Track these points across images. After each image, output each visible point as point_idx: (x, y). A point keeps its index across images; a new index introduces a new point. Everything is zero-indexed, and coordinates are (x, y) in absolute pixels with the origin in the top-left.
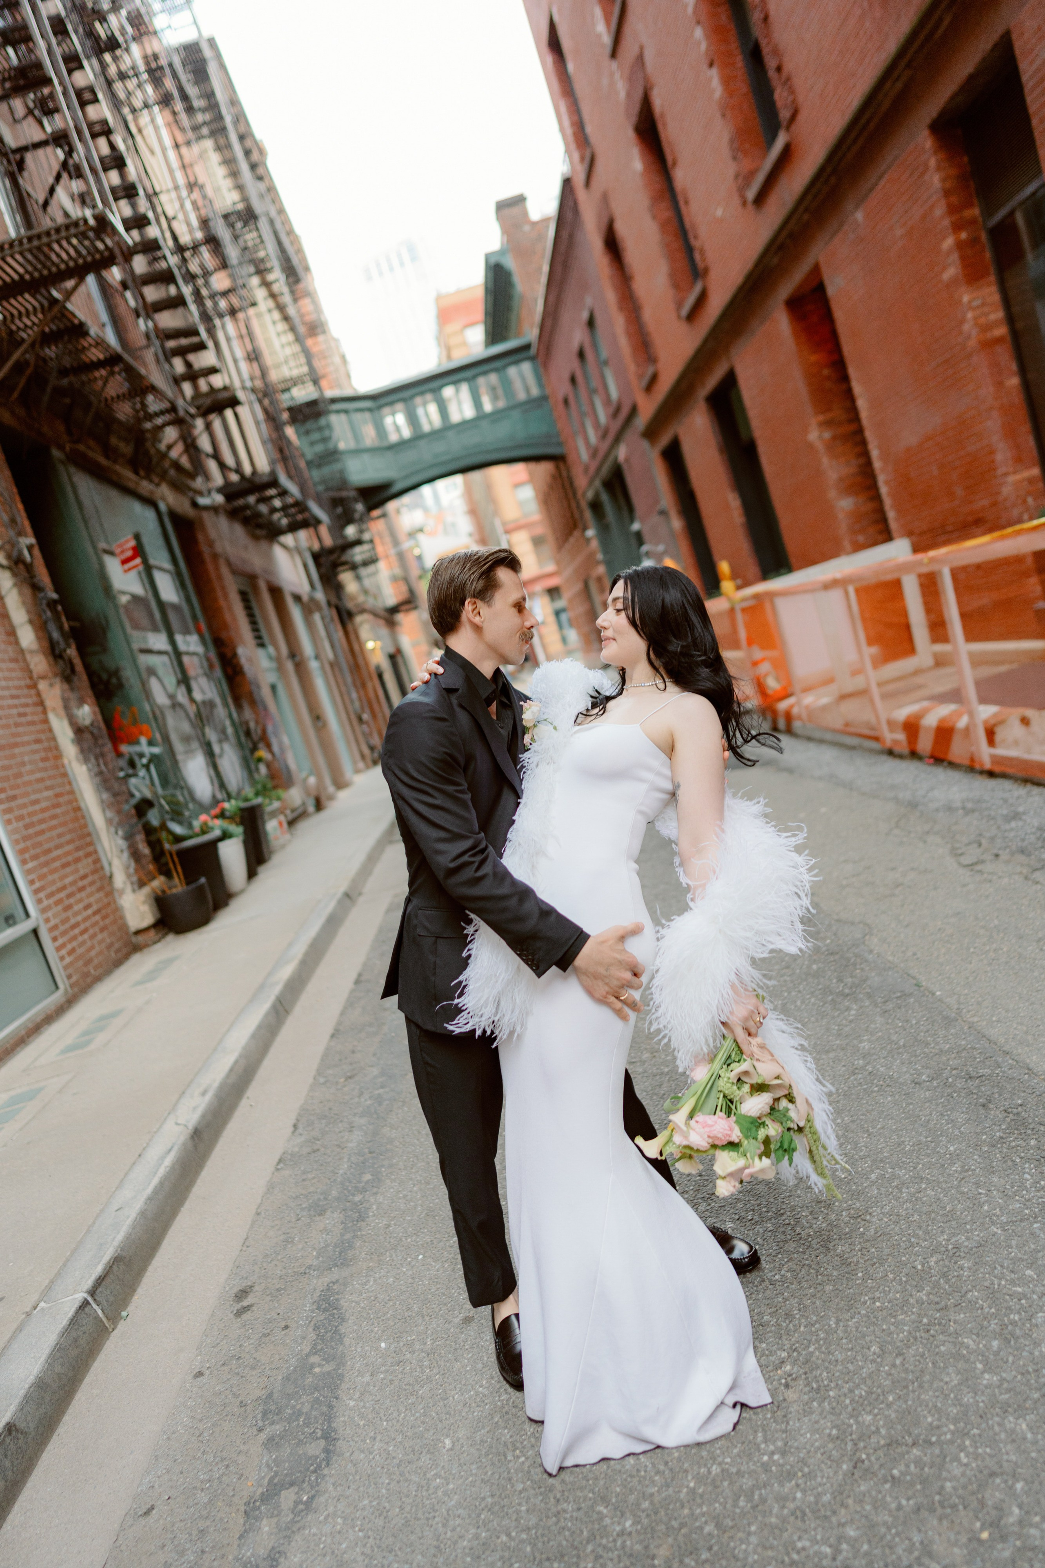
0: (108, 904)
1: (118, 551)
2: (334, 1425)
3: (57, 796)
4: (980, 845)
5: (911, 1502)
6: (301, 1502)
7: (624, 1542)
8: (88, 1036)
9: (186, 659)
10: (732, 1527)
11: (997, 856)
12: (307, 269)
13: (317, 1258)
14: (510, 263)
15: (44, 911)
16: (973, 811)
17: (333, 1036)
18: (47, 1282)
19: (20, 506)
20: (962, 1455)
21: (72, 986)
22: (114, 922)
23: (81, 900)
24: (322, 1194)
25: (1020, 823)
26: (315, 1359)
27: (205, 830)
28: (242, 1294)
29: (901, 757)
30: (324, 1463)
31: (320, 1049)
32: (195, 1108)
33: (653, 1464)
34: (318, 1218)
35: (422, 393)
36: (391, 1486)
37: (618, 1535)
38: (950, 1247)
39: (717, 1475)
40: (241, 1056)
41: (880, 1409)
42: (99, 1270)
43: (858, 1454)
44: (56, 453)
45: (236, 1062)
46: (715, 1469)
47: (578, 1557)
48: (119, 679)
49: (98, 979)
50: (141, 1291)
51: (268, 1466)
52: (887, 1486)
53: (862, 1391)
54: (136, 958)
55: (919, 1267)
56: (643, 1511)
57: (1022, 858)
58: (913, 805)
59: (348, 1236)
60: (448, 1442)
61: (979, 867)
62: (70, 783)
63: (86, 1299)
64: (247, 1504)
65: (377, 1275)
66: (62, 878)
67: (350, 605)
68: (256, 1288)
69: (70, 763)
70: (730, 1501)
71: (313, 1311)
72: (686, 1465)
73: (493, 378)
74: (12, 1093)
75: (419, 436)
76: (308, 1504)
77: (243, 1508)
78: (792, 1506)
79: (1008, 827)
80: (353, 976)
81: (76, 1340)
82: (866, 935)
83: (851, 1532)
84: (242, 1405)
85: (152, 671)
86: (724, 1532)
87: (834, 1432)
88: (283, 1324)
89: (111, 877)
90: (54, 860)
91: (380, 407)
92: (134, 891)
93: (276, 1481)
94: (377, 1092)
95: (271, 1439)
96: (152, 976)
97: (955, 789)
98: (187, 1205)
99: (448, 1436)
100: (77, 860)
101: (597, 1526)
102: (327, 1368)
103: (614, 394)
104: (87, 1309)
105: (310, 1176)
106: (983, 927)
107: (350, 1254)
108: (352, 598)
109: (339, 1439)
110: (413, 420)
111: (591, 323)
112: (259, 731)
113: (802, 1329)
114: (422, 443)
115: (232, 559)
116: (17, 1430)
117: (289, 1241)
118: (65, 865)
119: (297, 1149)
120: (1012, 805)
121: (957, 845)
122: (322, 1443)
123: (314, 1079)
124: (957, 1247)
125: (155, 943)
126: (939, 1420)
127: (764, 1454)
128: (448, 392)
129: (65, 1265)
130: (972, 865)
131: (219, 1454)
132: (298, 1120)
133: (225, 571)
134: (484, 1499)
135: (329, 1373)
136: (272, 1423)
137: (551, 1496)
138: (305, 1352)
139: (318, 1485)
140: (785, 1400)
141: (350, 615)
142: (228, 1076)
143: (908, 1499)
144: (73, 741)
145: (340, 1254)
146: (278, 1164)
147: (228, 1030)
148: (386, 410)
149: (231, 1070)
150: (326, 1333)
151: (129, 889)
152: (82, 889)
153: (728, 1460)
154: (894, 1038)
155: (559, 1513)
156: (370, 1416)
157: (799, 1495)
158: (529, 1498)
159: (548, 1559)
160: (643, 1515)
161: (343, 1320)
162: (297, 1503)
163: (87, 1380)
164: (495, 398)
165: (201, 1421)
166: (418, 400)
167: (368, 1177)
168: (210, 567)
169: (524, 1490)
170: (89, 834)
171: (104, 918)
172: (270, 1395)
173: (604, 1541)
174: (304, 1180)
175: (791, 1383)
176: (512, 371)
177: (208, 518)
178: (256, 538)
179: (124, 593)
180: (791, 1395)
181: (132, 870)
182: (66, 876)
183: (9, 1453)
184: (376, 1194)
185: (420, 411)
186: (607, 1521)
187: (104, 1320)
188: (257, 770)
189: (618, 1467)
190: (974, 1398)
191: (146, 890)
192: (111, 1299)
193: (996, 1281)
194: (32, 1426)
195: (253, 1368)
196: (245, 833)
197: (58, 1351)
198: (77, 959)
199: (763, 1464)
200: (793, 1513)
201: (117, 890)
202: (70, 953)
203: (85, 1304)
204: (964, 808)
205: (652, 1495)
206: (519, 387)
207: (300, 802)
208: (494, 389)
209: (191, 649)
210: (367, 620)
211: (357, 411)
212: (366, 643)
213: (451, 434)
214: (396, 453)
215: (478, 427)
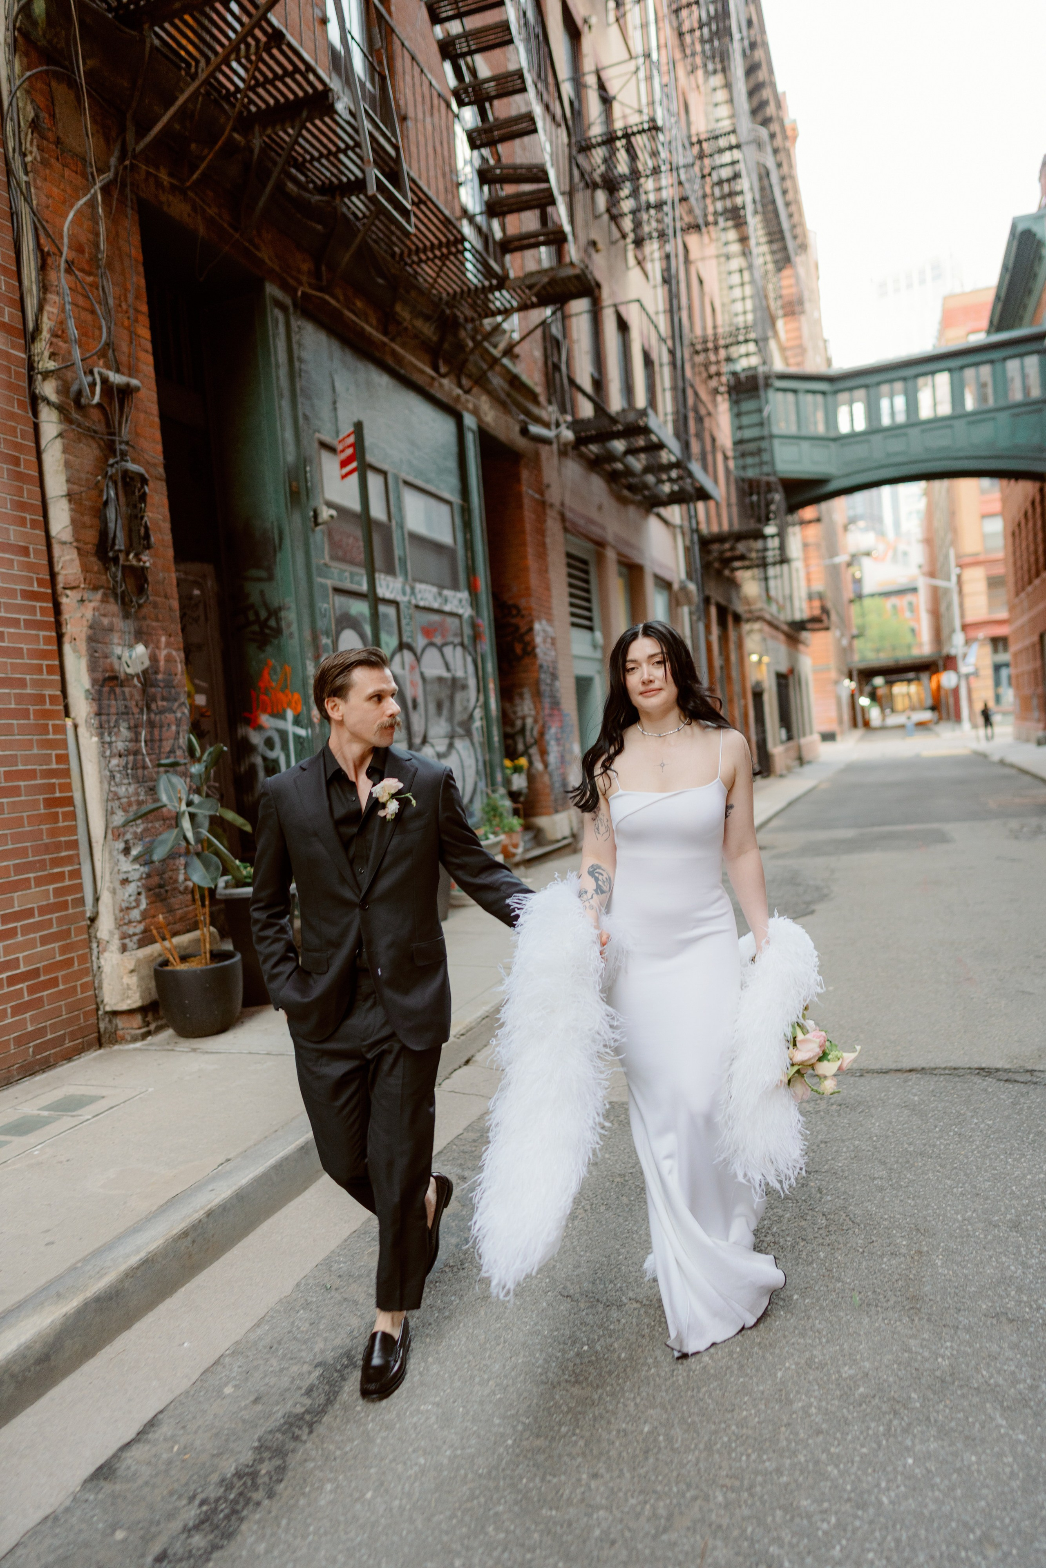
1: (340, 447)
12: (803, 247)
14: (1043, 231)
19: (145, 333)
22: (70, 993)
35: (891, 381)
44: (272, 290)
48: (279, 620)
62: (63, 759)
67: (740, 609)
69: (76, 727)
73: (985, 371)
75: (874, 431)
85: (351, 623)
89: (92, 919)
91: (836, 392)
92: (125, 949)
100: (18, 885)
108: (747, 601)
110: (872, 412)
112: (535, 733)
114: (878, 438)
115: (569, 515)
125: (135, 1039)
128: (924, 382)
133: (553, 526)
141: (738, 619)
144: (89, 691)
148: (844, 396)
151: (120, 942)
164: (982, 397)
166: (885, 388)
168: (529, 515)
170: (71, 845)
171: (40, 986)
176: (1013, 366)
177: (548, 457)
178: (623, 501)
179: (329, 504)
181: (139, 913)
185: (885, 404)
201: (98, 941)
206: (1017, 385)
207: (567, 832)
208: (984, 385)
209: (447, 608)
210: (761, 631)
211: (808, 391)
212: (750, 654)
213: (915, 431)
214: (843, 446)
215: (951, 427)
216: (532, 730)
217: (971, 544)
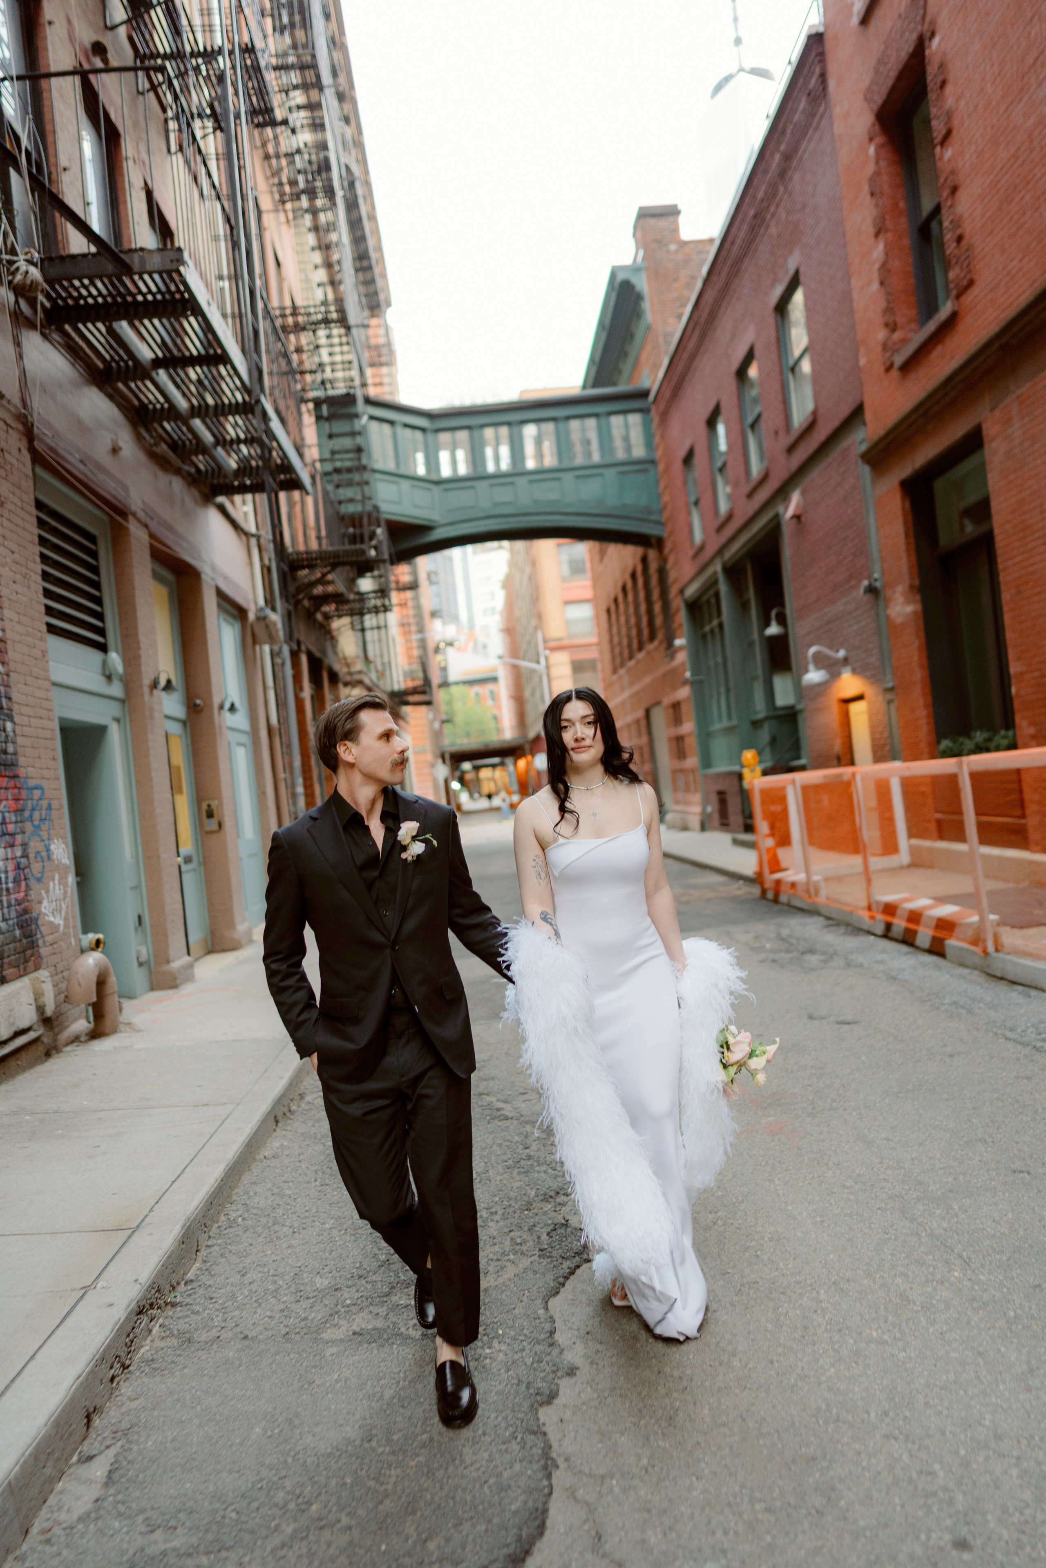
14: (642, 283)
35: (495, 424)
67: (337, 666)
73: (592, 426)
75: (478, 476)
91: (437, 431)
103: (803, 412)
110: (476, 456)
114: (483, 485)
115: (42, 430)
128: (530, 431)
141: (334, 677)
148: (445, 437)
166: (489, 433)
176: (616, 421)
185: (487, 452)
207: (27, 1020)
211: (406, 426)
213: (521, 481)
214: (446, 490)
215: (558, 479)
217: (555, 629)
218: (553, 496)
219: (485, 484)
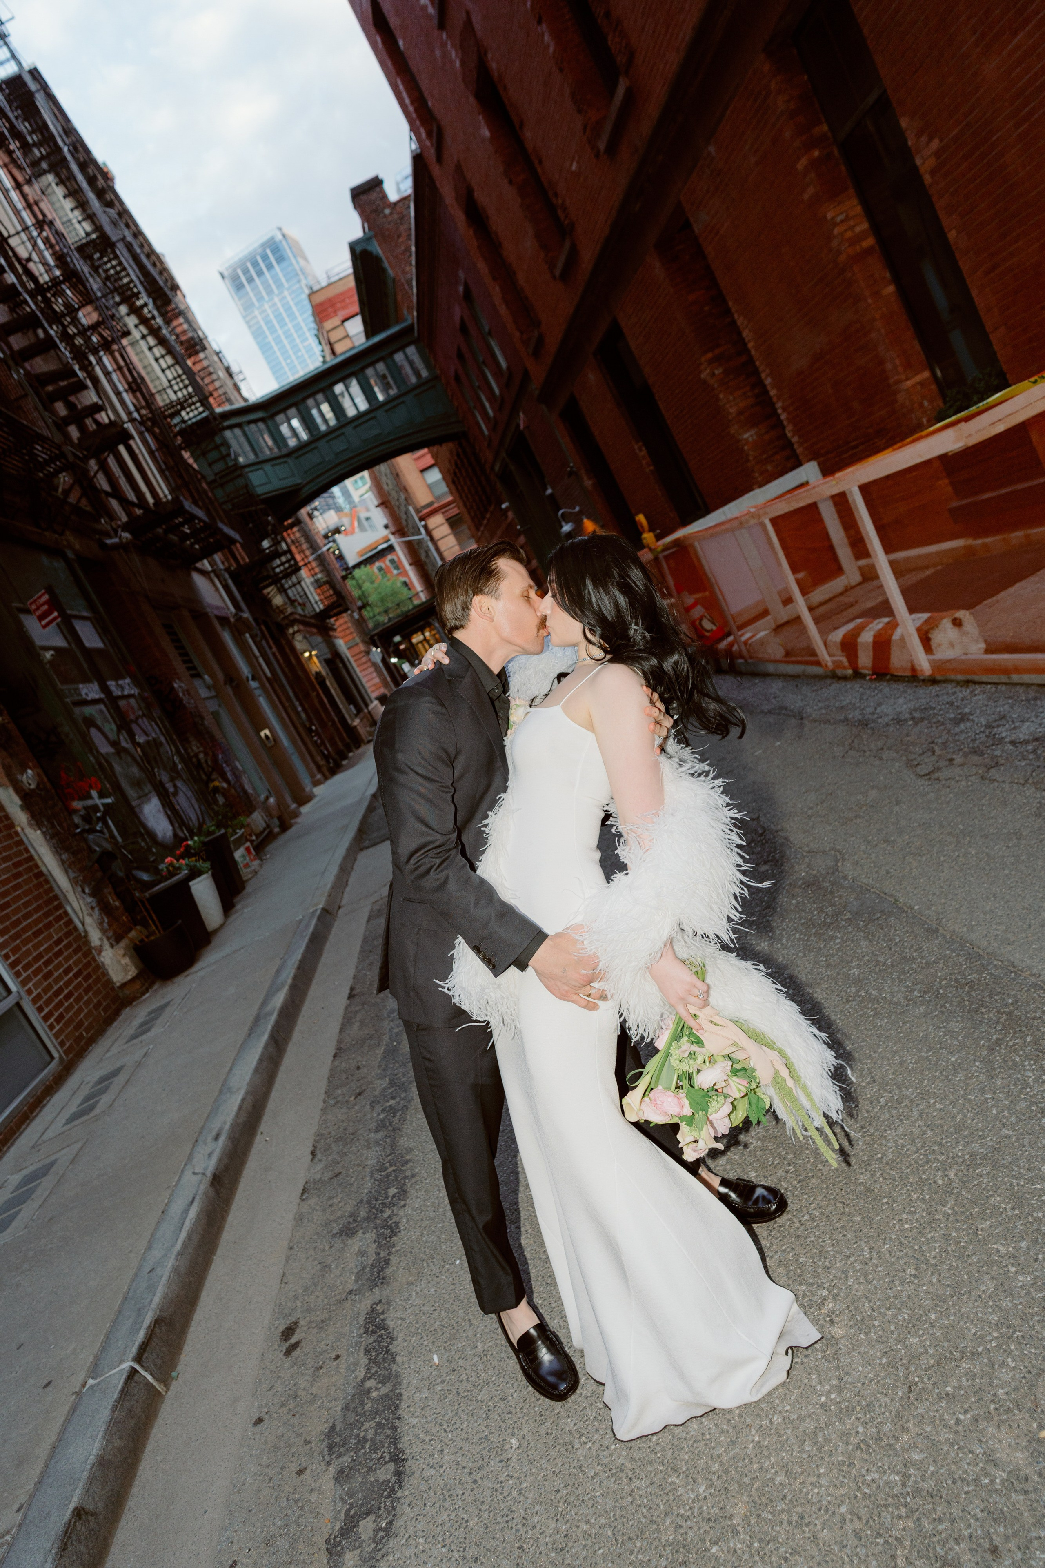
0: (88, 964)
1: (33, 607)
2: (399, 1446)
3: (17, 865)
4: (933, 752)
5: (968, 1416)
6: (380, 1529)
7: (701, 1508)
8: (91, 1100)
9: (122, 703)
10: (802, 1473)
11: (951, 760)
12: (175, 287)
13: (356, 1281)
14: (376, 248)
15: (24, 983)
16: (922, 719)
17: (335, 1056)
18: (91, 1359)
20: (1009, 1360)
21: (66, 1052)
22: (98, 980)
23: (60, 965)
24: (350, 1216)
25: (968, 724)
26: (370, 1383)
27: (173, 871)
28: (288, 1332)
29: (845, 678)
30: (397, 1486)
31: (325, 1071)
32: (210, 1155)
33: (716, 1425)
34: (350, 1242)
35: (312, 394)
36: (465, 1496)
37: (693, 1502)
38: (967, 1157)
39: (779, 1424)
40: (247, 1093)
41: (925, 1330)
42: (141, 1335)
43: (910, 1377)
45: (243, 1100)
46: (777, 1419)
47: (659, 1531)
48: (58, 736)
49: (92, 1041)
50: (187, 1348)
51: (342, 1499)
52: (943, 1404)
53: (905, 1315)
54: (127, 1011)
55: (940, 1182)
56: (714, 1473)
57: (975, 759)
58: (864, 724)
59: (382, 1254)
60: (514, 1441)
61: (936, 775)
62: (27, 850)
63: (133, 1368)
64: (328, 1541)
65: (418, 1289)
66: (36, 947)
67: (279, 618)
68: (302, 1323)
69: (23, 829)
70: (796, 1448)
71: (361, 1336)
72: (748, 1421)
73: (381, 367)
74: (25, 1172)
75: (316, 436)
76: (388, 1530)
77: (324, 1547)
78: (856, 1441)
79: (957, 730)
80: (347, 991)
81: (130, 1410)
82: (837, 861)
83: (916, 1457)
84: (307, 1442)
85: (90, 722)
86: (795, 1479)
87: (885, 1360)
88: (333, 1355)
89: (86, 936)
90: (25, 930)
91: (273, 416)
92: (112, 946)
93: (352, 1512)
94: (388, 1104)
95: (340, 1472)
96: (145, 1027)
97: (901, 701)
98: (219, 1252)
99: (513, 1434)
100: (49, 926)
101: (672, 1498)
102: (384, 1390)
103: (503, 364)
104: (136, 1378)
105: (336, 1201)
106: (949, 834)
107: (388, 1271)
108: (280, 611)
109: (407, 1459)
110: (308, 422)
111: (468, 295)
112: (210, 762)
113: (838, 1265)
114: (323, 443)
115: (151, 594)
116: (86, 1513)
117: (325, 1268)
118: (36, 934)
119: (318, 1176)
120: (958, 707)
121: (912, 757)
122: (391, 1466)
123: (324, 1102)
124: (973, 1155)
125: (143, 994)
126: (982, 1329)
127: (820, 1395)
128: (339, 389)
129: (107, 1337)
130: (929, 774)
131: (291, 1497)
132: (315, 1147)
133: (146, 608)
134: (558, 1491)
135: (386, 1395)
136: (340, 1456)
137: (623, 1475)
138: (359, 1379)
139: (394, 1509)
140: (833, 1337)
141: (281, 628)
142: (238, 1115)
143: (965, 1412)
144: (21, 807)
145: (379, 1273)
146: (302, 1194)
147: (231, 1070)
148: (280, 418)
149: (240, 1108)
150: (378, 1355)
151: (106, 944)
152: (60, 953)
153: (788, 1408)
154: (881, 959)
155: (632, 1491)
156: (434, 1431)
157: (860, 1429)
158: (601, 1482)
159: (630, 1539)
160: (715, 1478)
161: (392, 1339)
162: (376, 1531)
163: (149, 1447)
164: (386, 387)
165: (268, 1466)
166: (310, 402)
167: (392, 1191)
168: (130, 606)
169: (596, 1474)
170: (56, 897)
171: (86, 979)
172: (333, 1428)
173: (682, 1511)
174: (331, 1206)
175: (836, 1319)
176: (399, 357)
177: (119, 558)
178: (170, 569)
179: (47, 649)
180: (838, 1331)
181: (106, 925)
182: (40, 944)
183: (83, 1538)
184: (404, 1206)
185: (314, 413)
186: (681, 1490)
187: (155, 1384)
188: (216, 801)
189: (684, 1435)
190: (1011, 1301)
191: (124, 943)
192: (159, 1362)
193: (1015, 1182)
194: (101, 1505)
195: (311, 1403)
196: (213, 867)
197: (113, 1426)
198: (66, 1025)
199: (822, 1405)
200: (858, 1447)
201: (95, 948)
202: (58, 1020)
203: (133, 1372)
204: (913, 718)
205: (719, 1456)
206: (408, 370)
207: (264, 825)
208: (384, 377)
209: (126, 693)
210: (299, 631)
211: (250, 422)
212: (302, 654)
213: (348, 430)
214: (297, 458)
215: (374, 418)
216: (206, 761)
217: (422, 497)
218: (376, 432)
219: (324, 441)
